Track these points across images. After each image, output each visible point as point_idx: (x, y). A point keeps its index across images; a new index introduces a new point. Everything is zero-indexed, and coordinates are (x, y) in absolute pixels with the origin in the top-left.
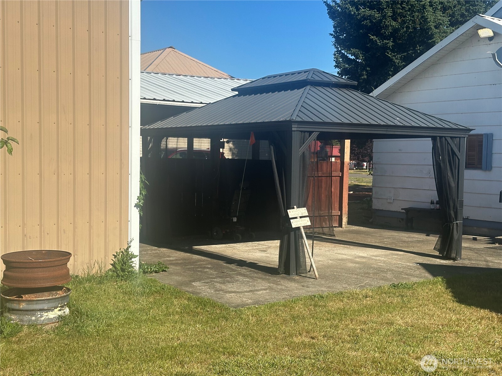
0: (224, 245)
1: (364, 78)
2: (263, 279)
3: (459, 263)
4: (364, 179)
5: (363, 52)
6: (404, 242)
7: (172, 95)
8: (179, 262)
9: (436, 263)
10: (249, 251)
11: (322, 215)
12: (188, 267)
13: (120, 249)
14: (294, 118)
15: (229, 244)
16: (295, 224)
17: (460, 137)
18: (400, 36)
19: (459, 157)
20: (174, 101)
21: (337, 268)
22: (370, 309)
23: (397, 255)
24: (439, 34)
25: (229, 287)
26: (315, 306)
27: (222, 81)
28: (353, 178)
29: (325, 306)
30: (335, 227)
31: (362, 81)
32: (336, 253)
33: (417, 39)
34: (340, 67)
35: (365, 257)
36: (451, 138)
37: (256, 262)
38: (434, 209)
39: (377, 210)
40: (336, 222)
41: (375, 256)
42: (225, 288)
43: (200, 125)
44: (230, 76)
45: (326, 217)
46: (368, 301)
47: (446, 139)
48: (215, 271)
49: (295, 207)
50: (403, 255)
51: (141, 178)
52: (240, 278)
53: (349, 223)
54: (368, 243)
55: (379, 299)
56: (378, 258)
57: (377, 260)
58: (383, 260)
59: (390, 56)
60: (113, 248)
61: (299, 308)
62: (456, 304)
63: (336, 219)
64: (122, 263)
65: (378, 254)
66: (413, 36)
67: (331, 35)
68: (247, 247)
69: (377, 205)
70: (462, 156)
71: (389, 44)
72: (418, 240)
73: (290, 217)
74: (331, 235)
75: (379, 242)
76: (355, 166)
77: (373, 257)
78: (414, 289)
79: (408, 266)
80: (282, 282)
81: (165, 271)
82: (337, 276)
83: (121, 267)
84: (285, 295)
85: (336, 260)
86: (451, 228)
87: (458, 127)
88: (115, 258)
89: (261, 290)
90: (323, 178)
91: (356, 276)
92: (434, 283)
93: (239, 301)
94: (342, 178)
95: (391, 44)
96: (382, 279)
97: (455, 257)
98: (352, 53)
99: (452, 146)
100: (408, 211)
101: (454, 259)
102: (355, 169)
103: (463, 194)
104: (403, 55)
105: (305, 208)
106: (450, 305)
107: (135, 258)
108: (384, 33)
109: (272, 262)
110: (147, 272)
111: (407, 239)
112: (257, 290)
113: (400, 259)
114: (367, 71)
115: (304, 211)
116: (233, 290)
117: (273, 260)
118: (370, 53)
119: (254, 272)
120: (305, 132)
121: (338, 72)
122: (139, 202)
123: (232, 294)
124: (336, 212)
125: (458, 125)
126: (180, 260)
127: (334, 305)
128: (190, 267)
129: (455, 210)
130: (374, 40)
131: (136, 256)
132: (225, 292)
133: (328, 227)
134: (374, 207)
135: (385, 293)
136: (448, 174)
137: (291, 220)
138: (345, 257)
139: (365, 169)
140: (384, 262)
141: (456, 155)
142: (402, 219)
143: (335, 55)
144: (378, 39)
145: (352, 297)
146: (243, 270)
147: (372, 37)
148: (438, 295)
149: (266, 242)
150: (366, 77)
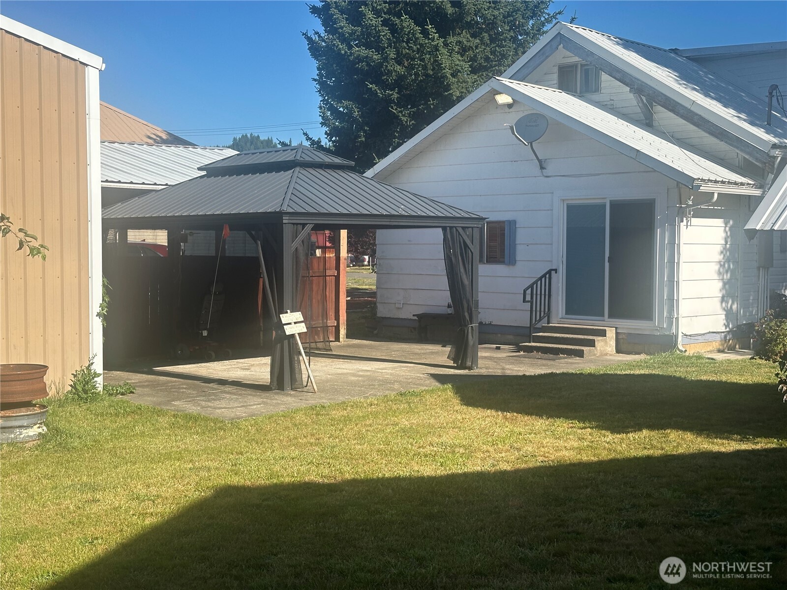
0: (194, 365)
1: (361, 140)
2: (254, 396)
3: (475, 372)
4: (366, 280)
5: (359, 105)
6: (416, 354)
7: (116, 174)
8: (145, 384)
9: (450, 373)
10: (228, 370)
11: (314, 326)
12: (158, 388)
13: (81, 367)
14: (285, 208)
15: (200, 364)
16: (289, 330)
17: (472, 227)
18: (407, 85)
19: (472, 250)
20: (119, 182)
21: (338, 382)
22: (375, 415)
23: (407, 367)
24: (458, 84)
25: (217, 403)
26: (317, 415)
27: (172, 150)
28: (349, 279)
29: (328, 415)
30: (331, 341)
31: (359, 144)
32: (335, 368)
33: (429, 90)
34: (329, 125)
35: (369, 370)
36: (463, 228)
37: (240, 380)
38: (451, 314)
39: (383, 318)
40: (332, 335)
41: (381, 369)
42: (212, 405)
43: (163, 215)
44: (165, 131)
45: (319, 329)
46: (374, 408)
47: (457, 230)
48: (193, 391)
49: (289, 311)
50: (413, 367)
51: (103, 281)
52: (228, 396)
53: (349, 336)
54: (372, 357)
55: (385, 406)
56: (384, 371)
57: (382, 373)
58: (390, 373)
59: (395, 111)
60: (72, 366)
61: (299, 417)
62: (465, 407)
63: (332, 330)
64: (84, 383)
65: (384, 367)
66: (424, 86)
67: (315, 80)
68: (223, 366)
69: (382, 311)
70: (475, 248)
71: (393, 96)
72: (432, 352)
73: (283, 323)
74: (327, 350)
75: (385, 356)
76: (352, 261)
77: (379, 370)
78: (422, 396)
79: (418, 377)
80: (276, 397)
81: (133, 393)
82: (338, 390)
83: (83, 388)
84: (282, 407)
85: (336, 374)
86: (466, 332)
87: (469, 215)
88: (74, 377)
89: (254, 405)
90: (314, 278)
91: (359, 389)
92: (445, 390)
93: (233, 415)
94: (337, 278)
95: (396, 97)
96: (388, 390)
97: (470, 366)
98: (344, 107)
99: (464, 238)
100: (421, 317)
101: (470, 368)
102: (351, 265)
103: (478, 293)
104: (412, 111)
105: (300, 313)
106: (457, 408)
107: (98, 376)
108: (386, 81)
109: (259, 379)
110: (112, 395)
111: (419, 351)
112: (250, 405)
113: (410, 371)
114: (365, 131)
115: (299, 316)
116: (223, 406)
117: (261, 377)
118: (368, 107)
119: (240, 389)
120: (297, 224)
121: (326, 132)
122: (103, 310)
123: (223, 410)
124: (332, 322)
125: (470, 213)
126: (145, 382)
127: (337, 414)
128: (161, 388)
129: (469, 311)
130: (373, 89)
131: (99, 375)
132: (214, 408)
133: (322, 342)
134: (379, 315)
135: (391, 401)
136: (461, 270)
137: (284, 326)
138: (345, 371)
139: (366, 265)
140: (391, 374)
141: (469, 248)
142: (414, 328)
143: (320, 108)
144: (379, 89)
145: (356, 405)
146: (228, 388)
147: (371, 86)
148: (447, 400)
149: (246, 359)
150: (364, 139)
